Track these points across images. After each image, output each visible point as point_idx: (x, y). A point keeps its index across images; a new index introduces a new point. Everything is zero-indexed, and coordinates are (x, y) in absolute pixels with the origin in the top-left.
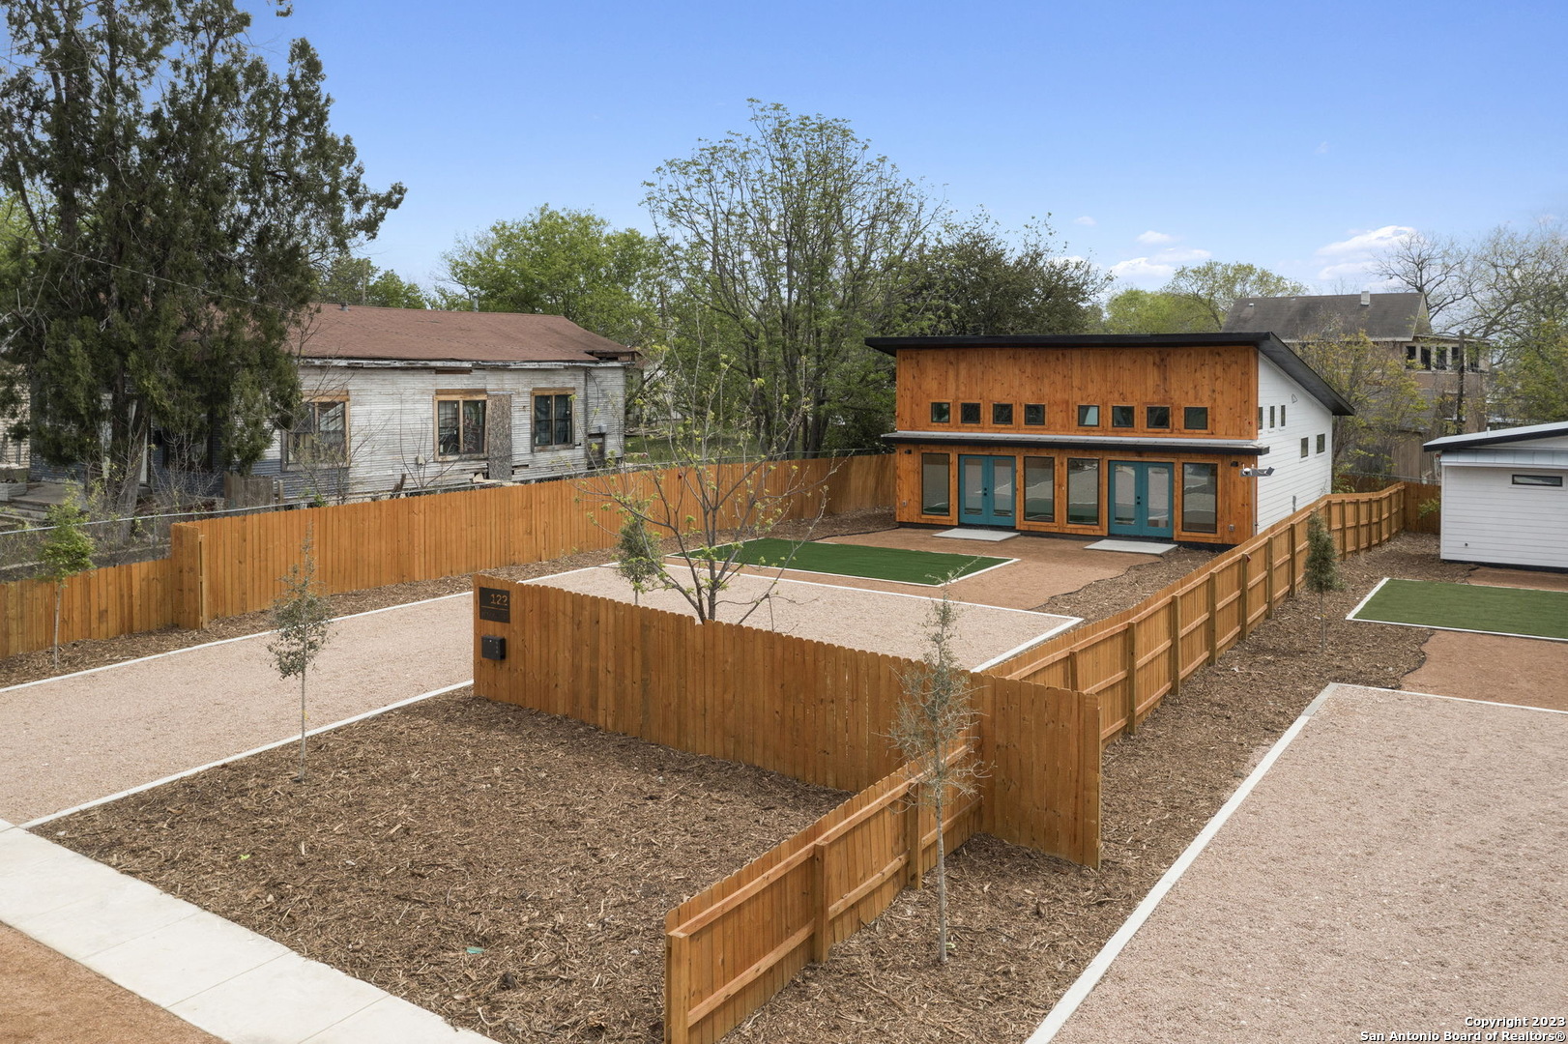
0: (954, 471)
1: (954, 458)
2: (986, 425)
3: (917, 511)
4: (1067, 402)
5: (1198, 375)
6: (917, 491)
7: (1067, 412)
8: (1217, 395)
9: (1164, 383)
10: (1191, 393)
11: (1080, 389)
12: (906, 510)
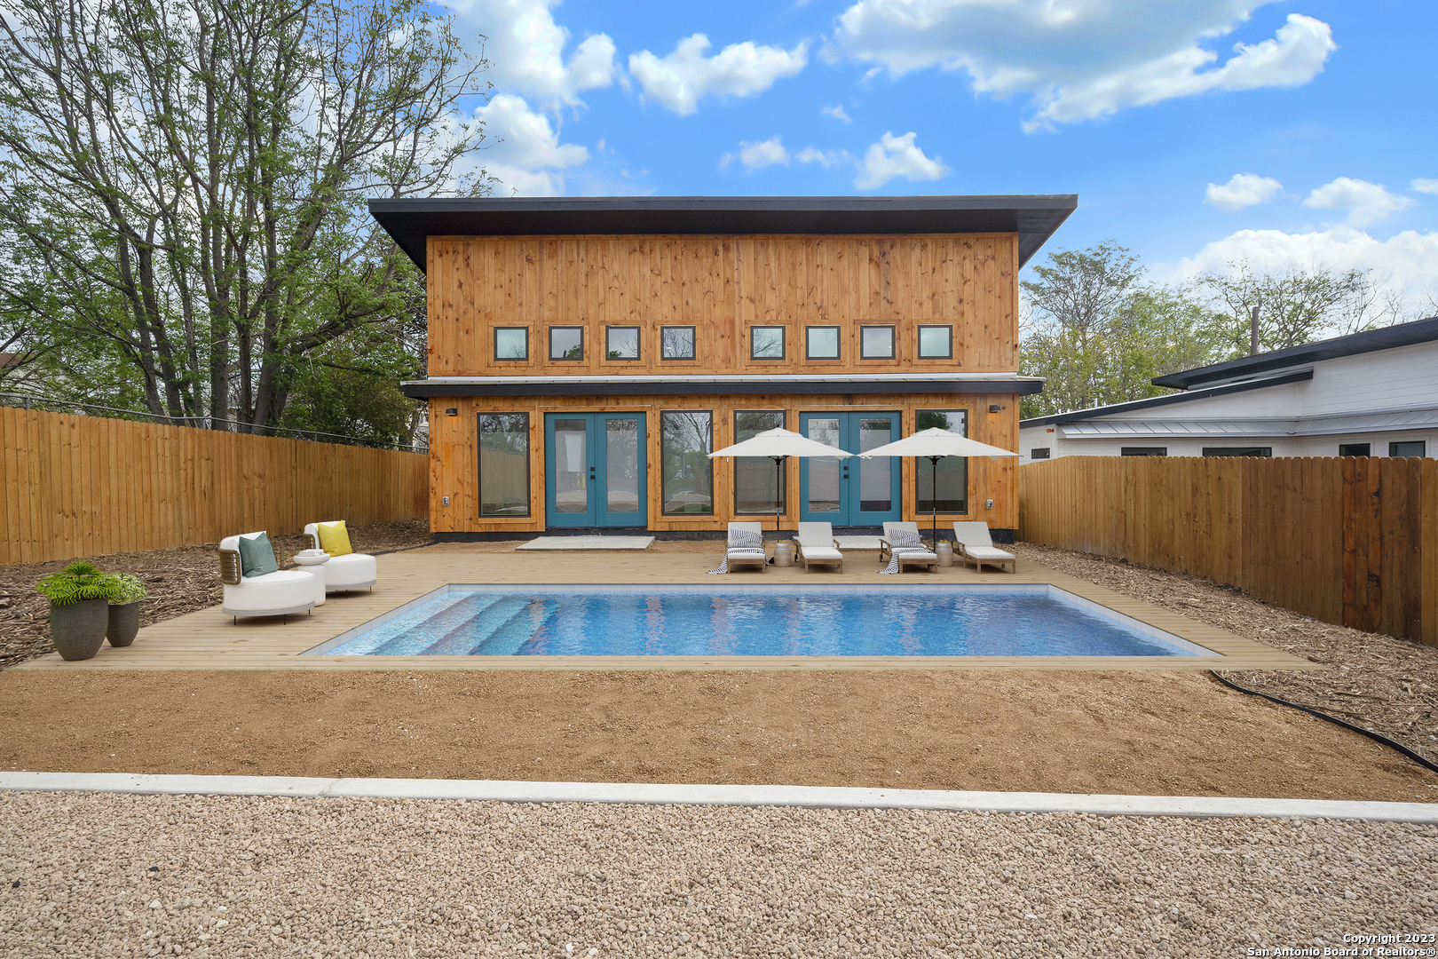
0: (537, 439)
1: (536, 418)
2: (594, 363)
3: (468, 512)
4: (732, 322)
5: (937, 276)
6: (469, 477)
7: (732, 337)
8: (967, 309)
9: (886, 289)
10: (928, 305)
11: (752, 301)
12: (449, 511)
